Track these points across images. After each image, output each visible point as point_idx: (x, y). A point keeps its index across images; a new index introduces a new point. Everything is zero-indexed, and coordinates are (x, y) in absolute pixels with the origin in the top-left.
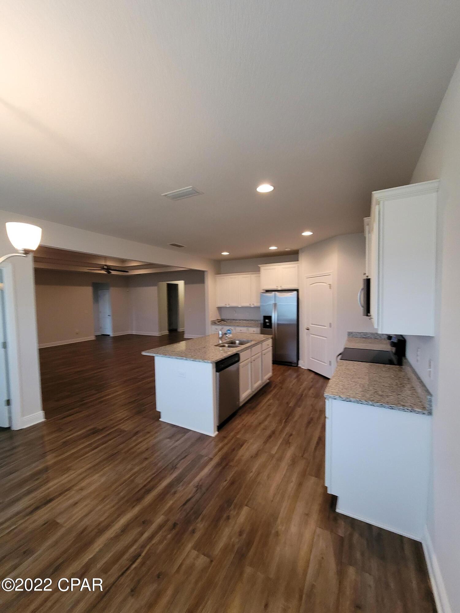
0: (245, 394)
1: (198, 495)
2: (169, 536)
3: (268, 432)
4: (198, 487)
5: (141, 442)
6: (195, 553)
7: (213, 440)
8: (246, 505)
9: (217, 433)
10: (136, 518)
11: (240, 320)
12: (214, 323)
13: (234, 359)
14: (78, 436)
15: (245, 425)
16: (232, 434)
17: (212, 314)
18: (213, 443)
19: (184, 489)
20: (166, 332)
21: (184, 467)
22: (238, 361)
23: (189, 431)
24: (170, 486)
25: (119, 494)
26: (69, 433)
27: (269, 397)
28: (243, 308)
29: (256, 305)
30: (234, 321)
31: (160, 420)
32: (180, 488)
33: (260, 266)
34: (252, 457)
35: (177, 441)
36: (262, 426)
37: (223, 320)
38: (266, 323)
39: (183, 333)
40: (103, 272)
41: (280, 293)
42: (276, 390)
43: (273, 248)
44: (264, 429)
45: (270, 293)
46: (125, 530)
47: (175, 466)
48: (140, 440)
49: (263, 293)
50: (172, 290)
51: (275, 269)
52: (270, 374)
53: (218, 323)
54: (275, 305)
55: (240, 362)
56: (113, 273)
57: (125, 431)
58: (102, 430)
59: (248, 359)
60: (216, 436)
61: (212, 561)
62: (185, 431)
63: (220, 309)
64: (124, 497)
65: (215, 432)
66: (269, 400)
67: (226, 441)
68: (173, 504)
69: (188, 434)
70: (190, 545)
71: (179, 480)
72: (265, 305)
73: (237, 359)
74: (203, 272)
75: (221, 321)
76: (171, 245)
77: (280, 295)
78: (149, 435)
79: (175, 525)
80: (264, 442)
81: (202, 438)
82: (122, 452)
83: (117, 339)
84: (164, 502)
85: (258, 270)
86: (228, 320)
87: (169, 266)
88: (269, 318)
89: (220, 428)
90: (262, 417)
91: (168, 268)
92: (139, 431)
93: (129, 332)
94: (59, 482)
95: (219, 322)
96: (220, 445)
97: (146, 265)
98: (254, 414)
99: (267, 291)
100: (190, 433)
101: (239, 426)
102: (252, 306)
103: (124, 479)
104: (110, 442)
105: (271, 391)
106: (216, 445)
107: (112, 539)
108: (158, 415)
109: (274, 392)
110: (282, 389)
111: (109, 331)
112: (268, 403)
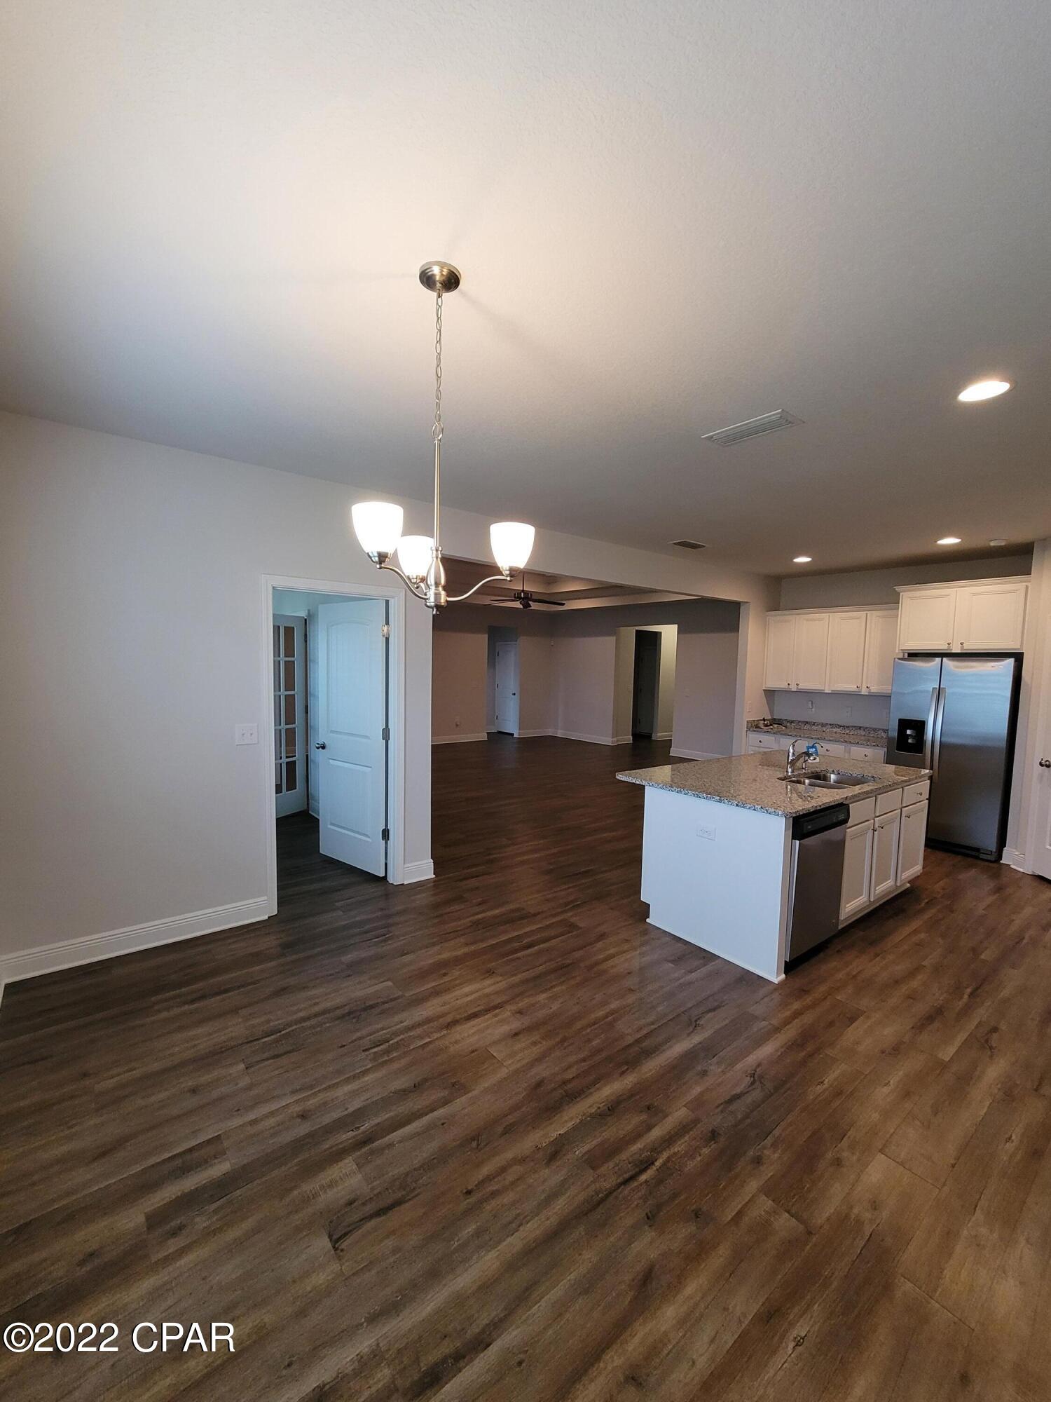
0: (852, 905)
1: (757, 1094)
2: (705, 1151)
3: (921, 1008)
4: (756, 1077)
5: (613, 956)
6: (766, 1204)
7: (775, 989)
8: (881, 1151)
9: (783, 976)
10: (632, 1095)
11: (823, 725)
12: (754, 726)
13: (835, 815)
14: (495, 917)
15: (855, 977)
16: (823, 988)
17: (750, 706)
18: (776, 997)
19: (723, 1072)
20: (629, 739)
21: (717, 1027)
22: (846, 821)
23: (714, 957)
24: (690, 1058)
25: (589, 1041)
26: (477, 909)
27: (916, 924)
28: (836, 695)
29: (875, 689)
30: (807, 727)
31: (648, 920)
32: (714, 1068)
33: (898, 589)
34: (883, 1052)
35: (691, 972)
36: (904, 989)
37: (774, 721)
38: (908, 739)
39: (668, 744)
40: (518, 605)
41: (958, 660)
42: (933, 911)
43: (949, 541)
44: (909, 997)
45: (922, 661)
46: (613, 1109)
47: (696, 1021)
48: (612, 951)
49: (899, 659)
50: (648, 645)
51: (947, 596)
52: (917, 869)
53: (766, 729)
54: (939, 692)
55: (849, 824)
56: (534, 606)
57: (578, 928)
58: (535, 915)
59: (868, 821)
60: (781, 984)
61: (810, 1233)
62: (708, 957)
63: (770, 694)
64: (599, 1051)
65: (778, 974)
66: (915, 932)
67: (809, 1000)
68: (702, 1094)
69: (713, 963)
70: (753, 1185)
71: (707, 1050)
72: (906, 692)
73: (842, 817)
74: (737, 605)
75: (773, 724)
76: (679, 544)
77: (957, 667)
78: (626, 946)
79: (714, 1135)
80: (913, 1028)
81: (748, 979)
82: (582, 965)
83: (529, 744)
84: (685, 1084)
85: (894, 601)
86: (792, 722)
87: (655, 592)
88: (919, 726)
89: (790, 967)
90: (900, 969)
91: (654, 594)
92: (605, 933)
93: (550, 732)
94: (480, 990)
95: (766, 725)
96: (796, 1006)
97: (602, 588)
98: (877, 955)
99: (913, 655)
100: (717, 961)
101: (840, 975)
102: (864, 691)
103: (593, 1016)
104: (554, 942)
105: (922, 911)
106: (784, 1004)
107: (592, 1116)
108: (645, 910)
109: (927, 916)
110: (952, 911)
111: (512, 726)
112: (915, 939)
